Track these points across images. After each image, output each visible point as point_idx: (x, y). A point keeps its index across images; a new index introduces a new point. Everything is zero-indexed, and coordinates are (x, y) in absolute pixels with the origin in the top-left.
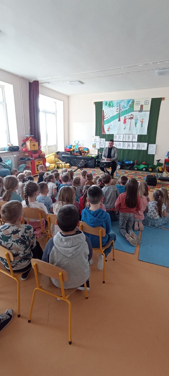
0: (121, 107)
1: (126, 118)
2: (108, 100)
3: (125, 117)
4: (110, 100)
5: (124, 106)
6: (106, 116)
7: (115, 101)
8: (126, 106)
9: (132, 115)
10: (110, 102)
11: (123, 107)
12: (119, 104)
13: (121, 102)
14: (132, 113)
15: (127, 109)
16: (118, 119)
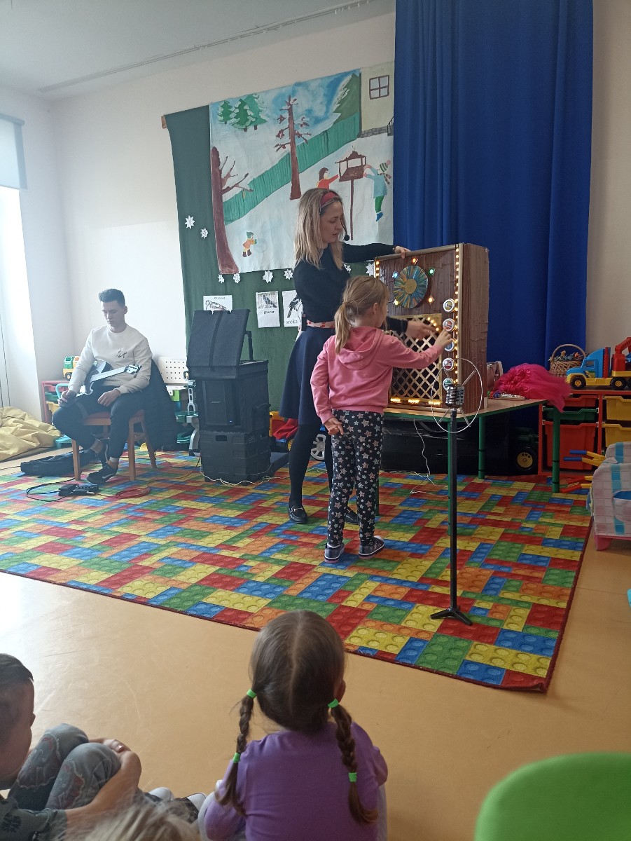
0: (298, 121)
1: (327, 176)
2: (234, 93)
3: (323, 171)
4: (243, 92)
5: (310, 111)
6: (228, 176)
7: (267, 92)
8: (319, 111)
9: (355, 155)
10: (243, 103)
11: (307, 119)
12: (286, 105)
13: (294, 92)
14: (357, 145)
15: (327, 125)
16: (290, 184)
